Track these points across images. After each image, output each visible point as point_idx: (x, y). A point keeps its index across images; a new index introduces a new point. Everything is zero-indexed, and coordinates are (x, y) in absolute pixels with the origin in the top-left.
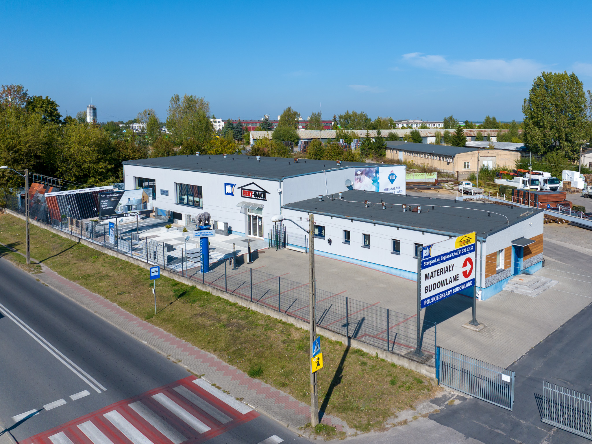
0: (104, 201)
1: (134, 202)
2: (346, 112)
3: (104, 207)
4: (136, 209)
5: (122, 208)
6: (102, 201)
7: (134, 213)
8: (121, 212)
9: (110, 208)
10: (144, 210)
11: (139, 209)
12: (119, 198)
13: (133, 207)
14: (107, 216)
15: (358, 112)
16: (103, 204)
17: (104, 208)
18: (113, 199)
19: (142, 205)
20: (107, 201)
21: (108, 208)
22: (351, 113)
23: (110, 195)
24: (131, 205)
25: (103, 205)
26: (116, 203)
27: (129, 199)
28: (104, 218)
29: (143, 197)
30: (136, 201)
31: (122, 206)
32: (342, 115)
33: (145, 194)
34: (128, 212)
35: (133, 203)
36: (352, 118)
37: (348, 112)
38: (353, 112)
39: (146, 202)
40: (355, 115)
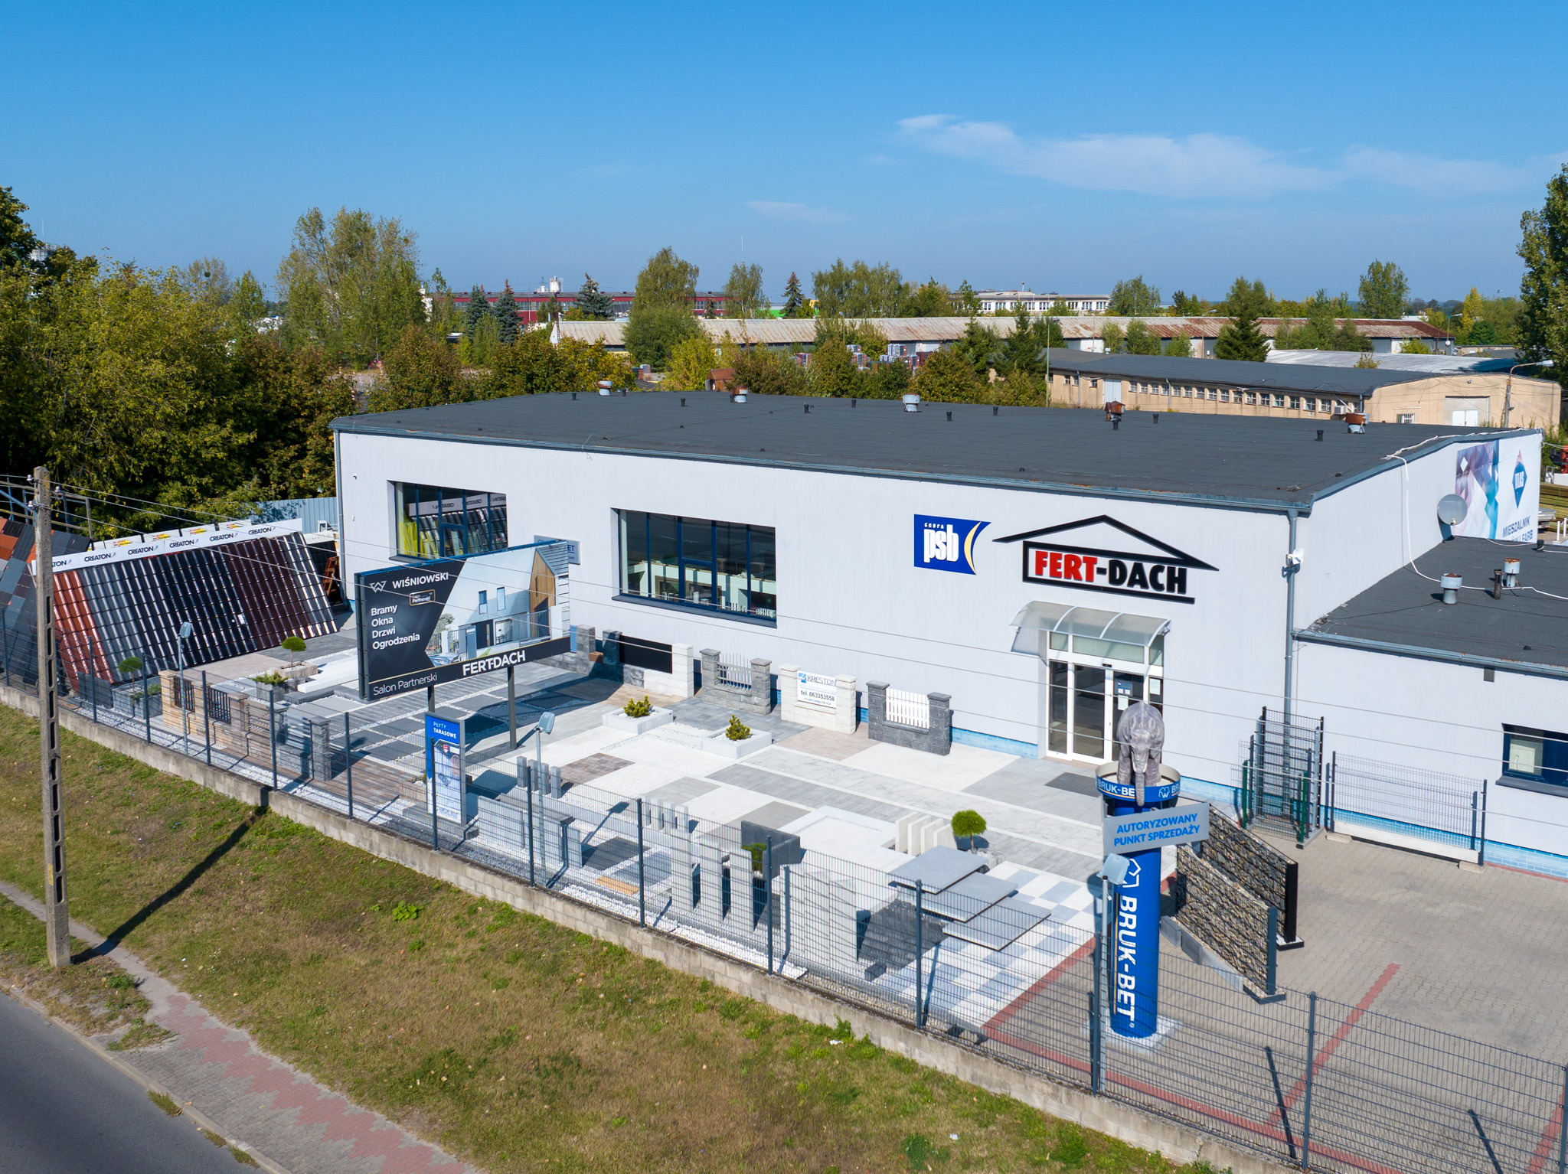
0: (384, 611)
1: (501, 606)
2: (835, 264)
3: (380, 639)
4: (508, 638)
5: (456, 637)
6: (374, 611)
7: (501, 655)
8: (451, 656)
9: (406, 640)
10: (538, 641)
11: (519, 639)
12: (443, 590)
13: (499, 629)
14: (395, 681)
15: (871, 265)
16: (380, 622)
17: (383, 645)
18: (417, 599)
19: (528, 622)
20: (394, 609)
21: (398, 641)
22: (849, 266)
23: (408, 582)
24: (490, 622)
25: (379, 628)
26: (429, 618)
27: (483, 593)
28: (383, 690)
29: (536, 581)
30: (510, 603)
31: (454, 626)
32: (823, 272)
33: (541, 565)
34: (480, 653)
35: (498, 610)
36: (854, 282)
37: (840, 264)
38: (856, 265)
39: (544, 606)
40: (862, 273)
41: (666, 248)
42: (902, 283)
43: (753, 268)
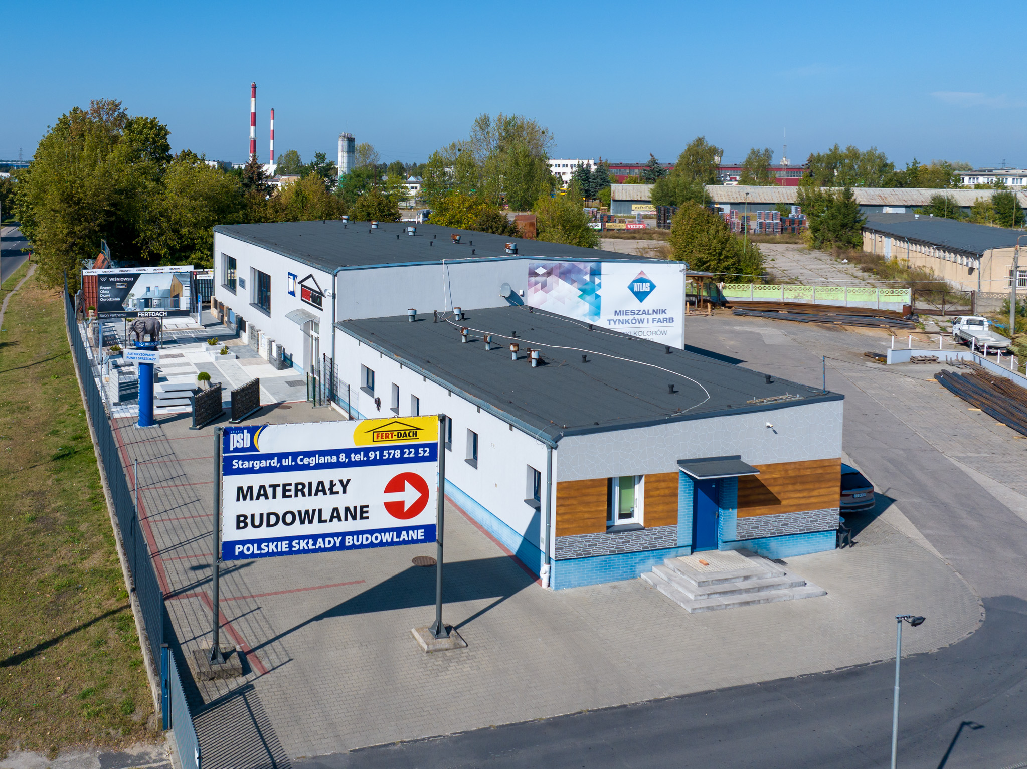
0: (105, 288)
1: (157, 293)
2: (833, 148)
3: (104, 298)
4: (159, 306)
5: (136, 302)
6: (101, 288)
7: (156, 312)
8: (133, 309)
9: (114, 300)
10: (174, 309)
11: (164, 307)
12: (131, 285)
13: (155, 302)
14: (109, 314)
15: (863, 149)
16: (104, 292)
17: (105, 300)
18: (119, 286)
19: (169, 301)
20: (110, 288)
21: (111, 299)
22: (843, 149)
23: (115, 279)
24: (151, 299)
25: (103, 294)
26: (125, 293)
27: (149, 288)
28: (104, 316)
29: (173, 286)
30: (161, 293)
31: (135, 298)
32: (822, 154)
33: (176, 281)
34: (146, 309)
35: (155, 295)
36: (847, 161)
37: (836, 148)
38: (848, 149)
39: (177, 296)
40: (854, 155)
41: (700, 137)
42: (888, 162)
43: (767, 151)
